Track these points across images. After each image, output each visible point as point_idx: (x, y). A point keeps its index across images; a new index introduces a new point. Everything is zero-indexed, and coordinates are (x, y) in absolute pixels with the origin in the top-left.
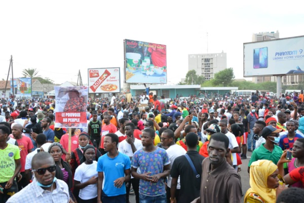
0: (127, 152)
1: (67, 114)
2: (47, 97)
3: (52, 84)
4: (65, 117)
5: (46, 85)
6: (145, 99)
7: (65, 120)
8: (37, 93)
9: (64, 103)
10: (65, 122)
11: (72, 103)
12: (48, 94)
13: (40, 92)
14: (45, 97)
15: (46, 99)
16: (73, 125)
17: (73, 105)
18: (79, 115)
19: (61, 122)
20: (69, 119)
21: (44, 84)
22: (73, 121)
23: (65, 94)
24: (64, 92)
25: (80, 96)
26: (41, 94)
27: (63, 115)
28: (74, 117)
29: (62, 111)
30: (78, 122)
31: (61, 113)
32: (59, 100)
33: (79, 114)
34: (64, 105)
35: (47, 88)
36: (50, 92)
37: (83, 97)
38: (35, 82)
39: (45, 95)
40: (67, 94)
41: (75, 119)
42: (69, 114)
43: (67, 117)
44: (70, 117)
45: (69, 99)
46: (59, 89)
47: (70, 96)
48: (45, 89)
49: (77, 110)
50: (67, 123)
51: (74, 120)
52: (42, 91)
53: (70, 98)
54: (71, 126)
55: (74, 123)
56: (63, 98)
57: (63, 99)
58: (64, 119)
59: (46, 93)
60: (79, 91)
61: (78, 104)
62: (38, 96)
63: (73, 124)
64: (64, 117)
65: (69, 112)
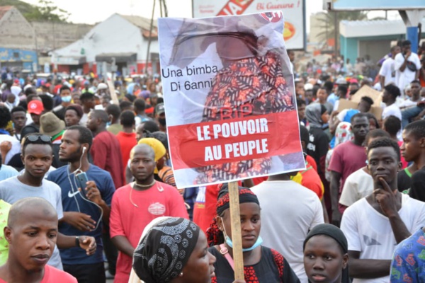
0: (374, 242)
1: (217, 128)
2: (51, 67)
3: (63, 22)
4: (212, 142)
5: (44, 27)
6: (402, 69)
7: (211, 154)
8: (16, 55)
9: (204, 84)
10: (215, 162)
11: (234, 81)
12: (53, 60)
13: (26, 52)
14: (42, 68)
15: (47, 74)
16: (247, 168)
17: (239, 89)
18: (261, 125)
19: (198, 164)
20: (229, 148)
21: (36, 24)
22: (244, 154)
23: (204, 47)
24: (197, 42)
25: (262, 52)
26: (28, 58)
27: (202, 134)
28: (248, 137)
29: (197, 117)
30: (263, 155)
31: (192, 127)
32: (179, 74)
33: (264, 121)
34: (204, 92)
35: (46, 38)
36: (59, 52)
37: (274, 55)
38: (7, 15)
39: (42, 60)
40: (212, 47)
41: (252, 145)
42: (224, 129)
43: (222, 141)
44: (232, 140)
45: (220, 66)
46: (176, 31)
47: (222, 52)
48: (41, 40)
49: (254, 109)
50: (223, 164)
51: (246, 148)
52: (31, 47)
53: (226, 62)
54: (237, 173)
55: (249, 158)
56: (195, 64)
57: (195, 71)
58: (208, 149)
59: (46, 55)
60: (258, 33)
61: (257, 82)
62: (20, 63)
63: (246, 162)
64: (206, 143)
65: (227, 119)
